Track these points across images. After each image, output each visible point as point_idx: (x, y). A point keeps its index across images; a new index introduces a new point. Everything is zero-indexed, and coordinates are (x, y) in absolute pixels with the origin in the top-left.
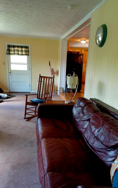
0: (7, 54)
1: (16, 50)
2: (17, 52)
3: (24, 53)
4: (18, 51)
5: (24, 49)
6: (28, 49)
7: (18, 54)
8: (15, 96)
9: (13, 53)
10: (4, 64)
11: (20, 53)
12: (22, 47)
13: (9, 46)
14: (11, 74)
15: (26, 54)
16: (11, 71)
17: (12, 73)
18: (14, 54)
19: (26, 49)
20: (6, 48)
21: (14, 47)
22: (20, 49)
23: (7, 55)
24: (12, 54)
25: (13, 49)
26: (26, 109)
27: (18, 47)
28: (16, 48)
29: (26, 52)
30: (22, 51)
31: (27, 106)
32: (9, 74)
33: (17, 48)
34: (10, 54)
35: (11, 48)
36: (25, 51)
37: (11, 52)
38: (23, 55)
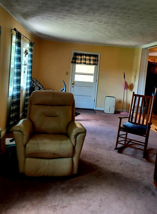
0: (72, 62)
1: (84, 59)
2: (84, 61)
3: (92, 62)
4: (85, 59)
5: (92, 58)
6: (97, 58)
7: (85, 63)
8: (80, 114)
9: (79, 61)
10: (67, 73)
11: (87, 62)
12: (90, 55)
13: (76, 54)
14: (73, 86)
15: (95, 64)
16: (74, 82)
17: (75, 85)
18: (80, 63)
19: (94, 58)
20: (72, 56)
21: (81, 55)
22: (87, 58)
23: (72, 64)
24: (78, 63)
25: (79, 57)
26: (119, 136)
27: (86, 55)
28: (83, 56)
29: (95, 62)
30: (90, 60)
31: (120, 132)
32: (72, 86)
33: (85, 57)
34: (75, 63)
35: (78, 56)
36: (94, 60)
37: (77, 61)
38: (91, 64)
